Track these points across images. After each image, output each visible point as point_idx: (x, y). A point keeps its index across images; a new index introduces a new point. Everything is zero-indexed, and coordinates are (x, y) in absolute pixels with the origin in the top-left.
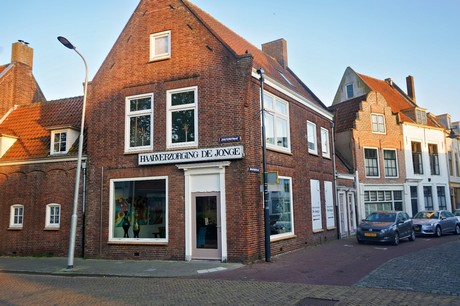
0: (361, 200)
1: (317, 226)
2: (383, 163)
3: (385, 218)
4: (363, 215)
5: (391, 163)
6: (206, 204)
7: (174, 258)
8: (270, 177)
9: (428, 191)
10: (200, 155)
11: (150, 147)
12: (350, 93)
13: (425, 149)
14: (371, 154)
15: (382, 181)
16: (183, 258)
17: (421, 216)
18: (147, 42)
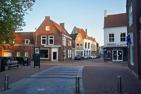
0: (76, 53)
1: (69, 57)
2: (80, 46)
3: (79, 56)
4: (76, 56)
5: (81, 46)
6: (55, 54)
7: (50, 61)
8: (64, 50)
9: (87, 51)
10: (54, 46)
11: (46, 44)
12: (75, 32)
13: (87, 44)
14: (78, 45)
15: (79, 49)
16: (51, 61)
17: (85, 56)
18: (45, 27)
